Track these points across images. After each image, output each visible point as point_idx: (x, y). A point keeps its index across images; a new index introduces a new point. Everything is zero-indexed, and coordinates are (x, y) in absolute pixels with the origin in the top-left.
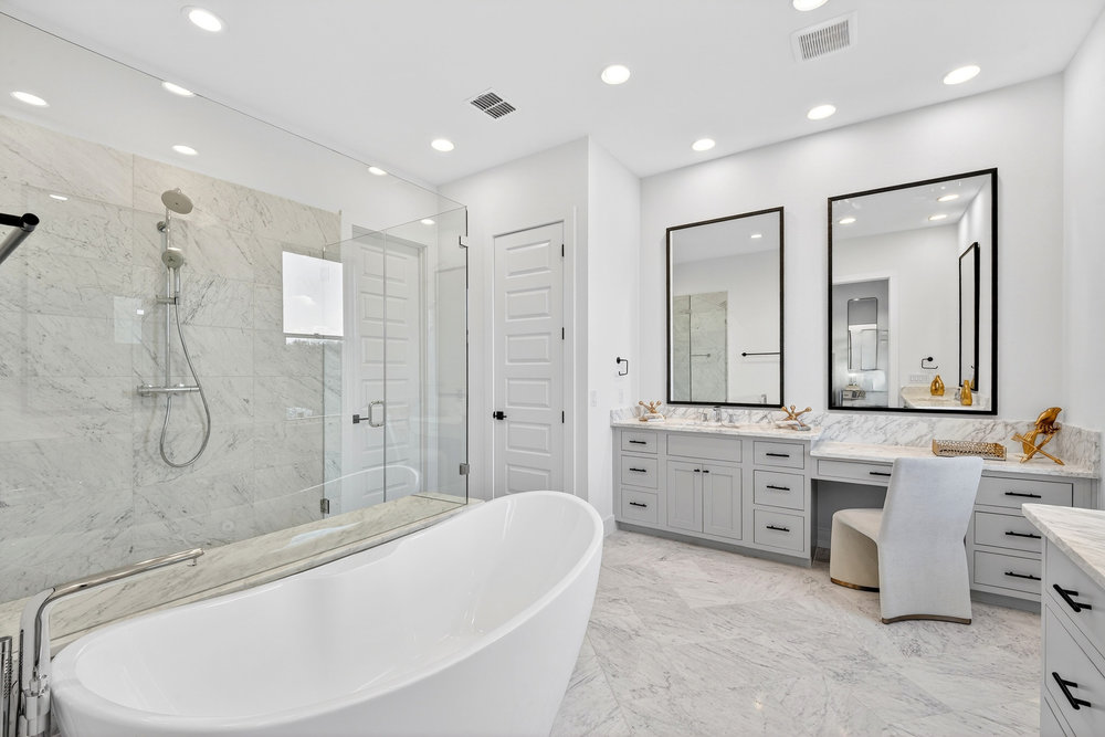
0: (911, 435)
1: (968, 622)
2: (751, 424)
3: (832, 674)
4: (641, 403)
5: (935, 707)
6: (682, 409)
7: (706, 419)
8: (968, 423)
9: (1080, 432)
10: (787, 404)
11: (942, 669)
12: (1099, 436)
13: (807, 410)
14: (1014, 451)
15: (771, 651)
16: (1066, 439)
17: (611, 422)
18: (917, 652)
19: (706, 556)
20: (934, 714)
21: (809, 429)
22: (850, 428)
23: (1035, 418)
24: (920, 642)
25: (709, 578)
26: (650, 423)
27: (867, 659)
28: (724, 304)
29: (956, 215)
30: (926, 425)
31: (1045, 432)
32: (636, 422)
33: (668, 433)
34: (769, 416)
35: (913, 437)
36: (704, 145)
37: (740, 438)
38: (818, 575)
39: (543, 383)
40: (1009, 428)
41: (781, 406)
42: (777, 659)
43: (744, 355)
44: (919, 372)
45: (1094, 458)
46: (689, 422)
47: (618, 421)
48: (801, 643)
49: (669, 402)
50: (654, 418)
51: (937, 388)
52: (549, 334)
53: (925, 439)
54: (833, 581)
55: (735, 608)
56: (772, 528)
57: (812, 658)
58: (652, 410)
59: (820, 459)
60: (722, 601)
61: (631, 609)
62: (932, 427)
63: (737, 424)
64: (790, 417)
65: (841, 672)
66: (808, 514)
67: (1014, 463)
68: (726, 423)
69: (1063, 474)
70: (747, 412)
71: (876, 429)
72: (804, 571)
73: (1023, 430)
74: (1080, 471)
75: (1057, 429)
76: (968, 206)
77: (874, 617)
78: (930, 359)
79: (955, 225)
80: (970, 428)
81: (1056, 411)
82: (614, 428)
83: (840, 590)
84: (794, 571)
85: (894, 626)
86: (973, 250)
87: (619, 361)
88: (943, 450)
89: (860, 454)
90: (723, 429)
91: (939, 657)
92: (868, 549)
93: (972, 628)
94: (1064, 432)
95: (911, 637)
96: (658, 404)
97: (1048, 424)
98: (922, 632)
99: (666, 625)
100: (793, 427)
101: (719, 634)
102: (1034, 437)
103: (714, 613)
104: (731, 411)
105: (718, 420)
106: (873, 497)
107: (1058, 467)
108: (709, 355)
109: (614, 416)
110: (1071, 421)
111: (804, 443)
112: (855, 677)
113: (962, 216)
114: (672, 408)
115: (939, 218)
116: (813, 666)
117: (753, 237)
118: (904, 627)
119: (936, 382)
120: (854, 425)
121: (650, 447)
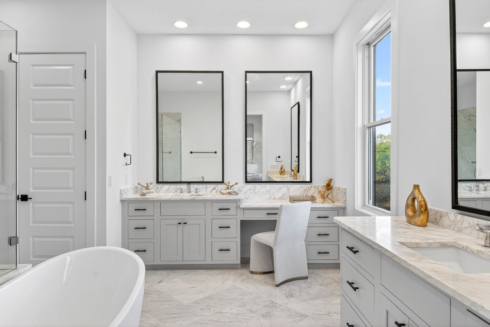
0: (280, 194)
1: (306, 278)
2: (208, 193)
3: (261, 316)
4: (139, 184)
5: (303, 316)
6: (166, 187)
7: (182, 192)
8: (302, 187)
9: (339, 189)
10: (225, 181)
11: (301, 300)
12: (345, 189)
13: (236, 184)
14: (319, 199)
15: (232, 314)
16: (335, 192)
17: (121, 197)
18: (292, 296)
19: (185, 275)
20: (303, 319)
21: (238, 194)
22: (255, 192)
23: (325, 184)
24: (292, 291)
25: (191, 286)
26: (148, 196)
27: (273, 305)
28: (179, 121)
29: (290, 87)
30: (286, 189)
31: (328, 190)
32: (138, 196)
33: (161, 202)
34: (216, 188)
35: (282, 195)
36: (181, 25)
37: (205, 201)
38: (244, 271)
39: (68, 171)
40: (316, 188)
41: (223, 182)
42: (236, 317)
43: (191, 153)
44: (275, 163)
45: (344, 199)
46: (172, 194)
47: (125, 197)
48: (244, 306)
49: (158, 182)
50: (149, 193)
51: (282, 172)
52: (72, 134)
53: (287, 195)
54: (252, 272)
55: (210, 298)
56: (221, 250)
57: (251, 311)
58: (147, 188)
59: (244, 209)
60: (201, 296)
61: (149, 315)
62: (288, 190)
63: (200, 193)
64: (228, 188)
65: (265, 314)
66: (239, 240)
67: (319, 204)
68: (193, 193)
69: (335, 207)
70: (205, 186)
71: (266, 192)
72: (237, 271)
73: (320, 189)
74: (340, 205)
75: (332, 188)
76: (295, 83)
77: (272, 285)
78: (279, 157)
79: (289, 92)
80: (302, 189)
81: (331, 180)
82: (122, 201)
83: (255, 276)
84: (233, 272)
85: (281, 287)
86: (297, 105)
87: (125, 155)
88: (293, 200)
89: (261, 205)
90: (193, 197)
91: (300, 295)
92: (268, 252)
93: (308, 280)
94: (334, 188)
95: (288, 290)
96: (151, 184)
97: (329, 186)
98: (292, 286)
99: (174, 317)
100: (230, 193)
101: (205, 314)
102: (325, 192)
103: (199, 304)
104: (196, 186)
105: (189, 192)
106: (270, 225)
107: (334, 204)
108: (170, 153)
109: (123, 193)
110: (336, 184)
111: (237, 201)
112: (271, 314)
113: (292, 88)
114: (160, 186)
115: (283, 87)
116: (252, 315)
117: (198, 82)
118: (284, 286)
119: (282, 168)
120: (257, 190)
121: (149, 212)
